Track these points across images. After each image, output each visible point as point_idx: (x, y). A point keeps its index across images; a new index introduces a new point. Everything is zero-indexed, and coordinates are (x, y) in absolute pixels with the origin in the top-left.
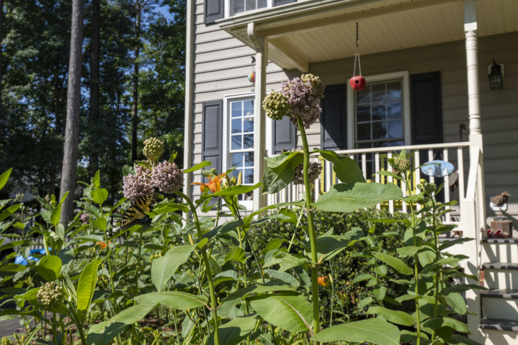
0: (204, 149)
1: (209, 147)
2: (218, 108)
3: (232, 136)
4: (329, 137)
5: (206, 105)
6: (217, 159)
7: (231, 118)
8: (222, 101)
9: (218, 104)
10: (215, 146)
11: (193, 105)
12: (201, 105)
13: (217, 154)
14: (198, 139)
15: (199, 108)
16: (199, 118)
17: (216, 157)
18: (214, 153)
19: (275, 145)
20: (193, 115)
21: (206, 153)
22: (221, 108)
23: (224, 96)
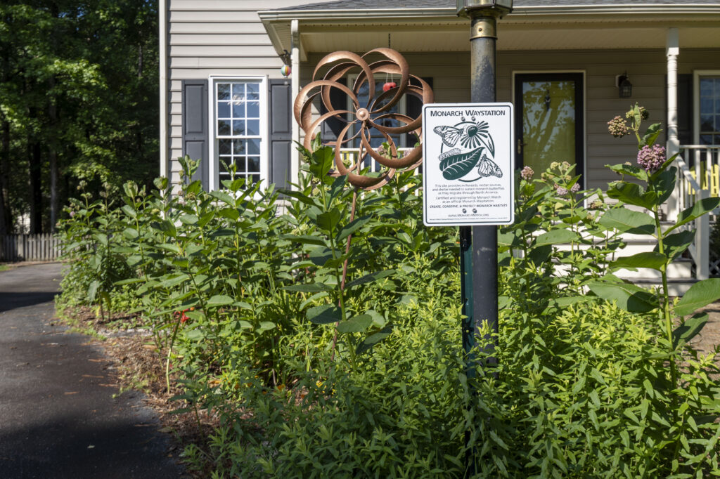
0: (185, 132)
1: (191, 130)
2: (202, 88)
3: (219, 121)
4: (330, 130)
5: (186, 84)
6: (202, 144)
7: (217, 101)
8: (206, 81)
9: (203, 84)
10: (200, 130)
11: (169, 81)
12: (180, 82)
13: (203, 139)
14: (177, 120)
15: (177, 86)
16: (177, 97)
17: (201, 143)
18: (198, 137)
19: (272, 134)
20: (169, 93)
21: (189, 137)
22: (205, 88)
23: (210, 76)
